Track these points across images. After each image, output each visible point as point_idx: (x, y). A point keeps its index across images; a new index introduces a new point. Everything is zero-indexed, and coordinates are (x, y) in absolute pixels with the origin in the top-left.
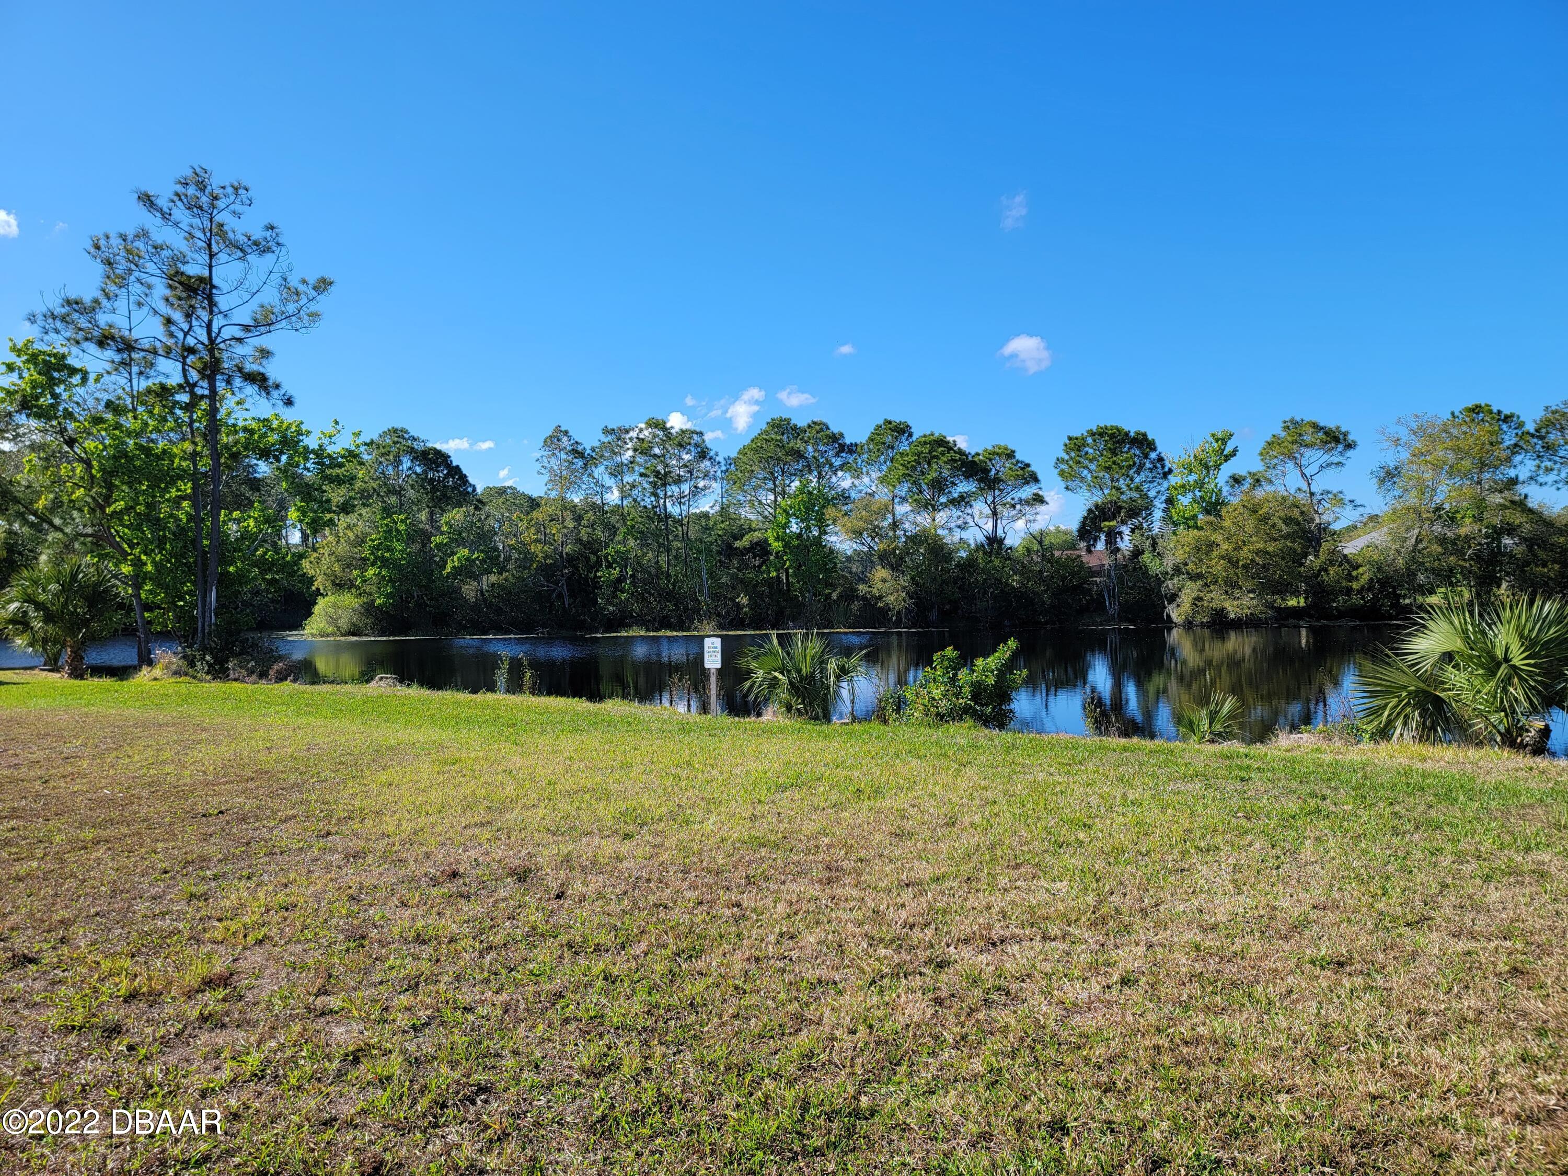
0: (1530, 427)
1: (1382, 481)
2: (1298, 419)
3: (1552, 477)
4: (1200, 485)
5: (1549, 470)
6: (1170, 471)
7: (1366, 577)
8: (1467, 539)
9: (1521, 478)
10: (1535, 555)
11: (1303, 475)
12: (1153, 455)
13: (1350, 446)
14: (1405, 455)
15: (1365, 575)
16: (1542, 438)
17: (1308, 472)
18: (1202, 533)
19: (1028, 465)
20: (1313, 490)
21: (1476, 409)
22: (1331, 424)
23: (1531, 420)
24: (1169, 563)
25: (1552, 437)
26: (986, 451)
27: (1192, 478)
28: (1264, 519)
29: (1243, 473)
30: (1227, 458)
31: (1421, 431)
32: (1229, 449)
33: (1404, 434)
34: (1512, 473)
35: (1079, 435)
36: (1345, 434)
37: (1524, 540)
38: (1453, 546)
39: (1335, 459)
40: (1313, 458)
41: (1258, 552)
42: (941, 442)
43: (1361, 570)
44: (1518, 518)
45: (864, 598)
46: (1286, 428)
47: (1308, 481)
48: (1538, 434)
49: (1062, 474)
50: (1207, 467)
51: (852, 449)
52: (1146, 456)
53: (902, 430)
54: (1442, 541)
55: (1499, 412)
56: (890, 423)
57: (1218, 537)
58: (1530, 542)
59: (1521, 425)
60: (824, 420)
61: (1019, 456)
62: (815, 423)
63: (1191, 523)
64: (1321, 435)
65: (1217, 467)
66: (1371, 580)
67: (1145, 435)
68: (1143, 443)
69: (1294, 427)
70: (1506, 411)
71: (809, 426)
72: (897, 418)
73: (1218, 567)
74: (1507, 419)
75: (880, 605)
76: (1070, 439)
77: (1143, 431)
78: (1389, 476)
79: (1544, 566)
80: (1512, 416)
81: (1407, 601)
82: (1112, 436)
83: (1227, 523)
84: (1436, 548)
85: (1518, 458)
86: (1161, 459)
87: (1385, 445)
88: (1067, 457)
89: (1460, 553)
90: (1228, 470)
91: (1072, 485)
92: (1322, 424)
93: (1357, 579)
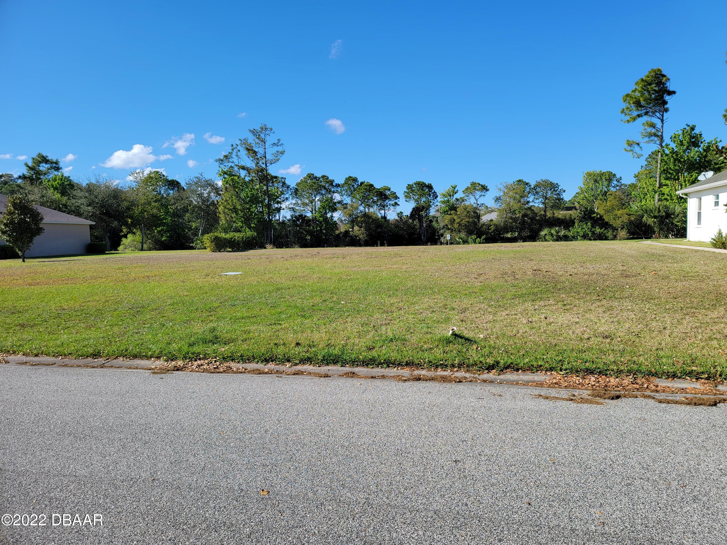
0: (532, 187)
1: (496, 201)
2: (474, 182)
3: (537, 201)
4: (448, 201)
5: (537, 199)
6: (437, 196)
7: (493, 229)
8: (519, 217)
9: (530, 201)
10: (533, 222)
11: (475, 198)
12: (433, 191)
13: (487, 190)
14: (502, 194)
15: (492, 228)
16: (535, 190)
17: (477, 198)
18: (451, 216)
19: (395, 193)
20: (478, 203)
21: (520, 181)
22: (483, 184)
23: (533, 184)
24: (442, 225)
25: (537, 189)
26: (382, 188)
27: (446, 199)
28: (468, 212)
29: (459, 198)
30: (456, 193)
31: (506, 187)
32: (456, 190)
33: (502, 187)
34: (528, 199)
35: (411, 184)
36: (487, 187)
37: (530, 218)
38: (515, 220)
39: (483, 194)
40: (478, 193)
41: (467, 222)
42: (372, 186)
43: (492, 227)
44: (529, 212)
45: (351, 236)
46: (471, 185)
47: (477, 200)
48: (535, 188)
49: (406, 196)
50: (450, 196)
51: (338, 186)
52: (431, 191)
53: (355, 180)
54: (511, 218)
55: (525, 182)
56: (351, 177)
57: (455, 217)
58: (532, 219)
59: (530, 186)
60: (327, 175)
61: (392, 190)
62: (324, 176)
63: (446, 213)
64: (480, 186)
65: (453, 195)
66: (494, 230)
67: (431, 184)
68: (430, 187)
69: (473, 184)
70: (527, 182)
71: (322, 177)
72: (353, 176)
73: (456, 226)
74: (527, 184)
75: (358, 238)
76: (408, 185)
77: (430, 183)
78: (498, 199)
79: (535, 225)
80: (528, 183)
81: (502, 236)
82: (422, 185)
83: (458, 213)
84: (510, 220)
85: (529, 195)
86: (434, 192)
87: (497, 190)
88: (407, 191)
89: (516, 222)
90: (456, 196)
91: (408, 200)
92: (481, 184)
93: (490, 229)
